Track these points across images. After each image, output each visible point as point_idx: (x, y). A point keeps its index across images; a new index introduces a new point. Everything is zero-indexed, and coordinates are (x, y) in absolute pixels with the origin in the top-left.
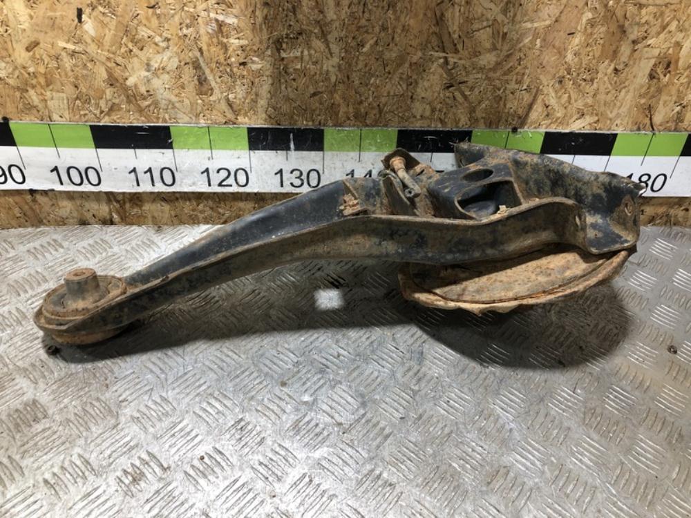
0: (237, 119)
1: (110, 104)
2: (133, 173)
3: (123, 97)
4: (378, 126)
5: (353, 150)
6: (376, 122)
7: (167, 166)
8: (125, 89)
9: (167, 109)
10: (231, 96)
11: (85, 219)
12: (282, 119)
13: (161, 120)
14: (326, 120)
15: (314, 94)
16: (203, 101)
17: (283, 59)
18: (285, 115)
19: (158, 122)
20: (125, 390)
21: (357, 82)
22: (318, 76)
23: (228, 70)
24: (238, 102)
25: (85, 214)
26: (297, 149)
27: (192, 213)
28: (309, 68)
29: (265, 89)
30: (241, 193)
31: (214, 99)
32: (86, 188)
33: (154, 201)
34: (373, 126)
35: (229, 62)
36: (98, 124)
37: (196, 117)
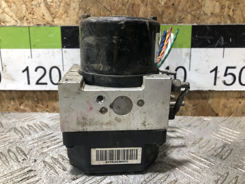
0: (53, 21)
31: (36, 3)
37: (21, 21)
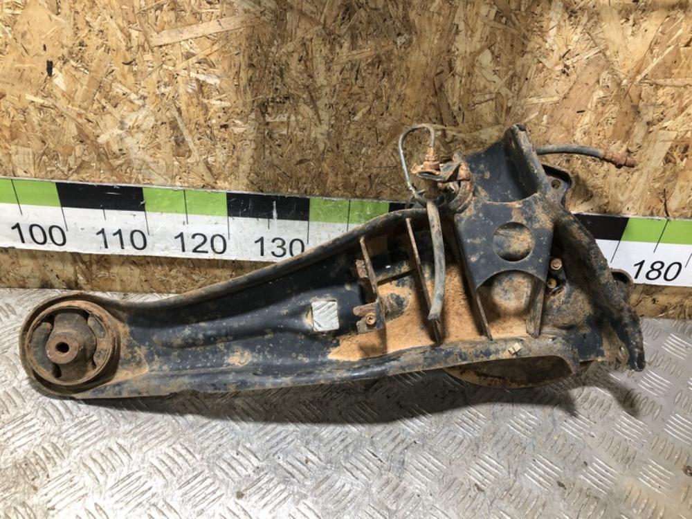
0: (216, 183)
1: (79, 161)
2: (101, 235)
3: (94, 155)
4: (369, 198)
5: (341, 220)
6: (367, 194)
7: (138, 229)
8: (97, 147)
9: (140, 170)
10: (210, 159)
11: (47, 279)
12: (266, 186)
13: (133, 181)
14: (312, 188)
15: (301, 162)
16: (180, 162)
17: (268, 124)
18: (269, 181)
19: (130, 183)
20: (57, 494)
21: (347, 151)
22: (305, 142)
23: (208, 132)
24: (218, 165)
25: (49, 274)
26: (279, 218)
27: (163, 278)
28: (296, 135)
29: (248, 153)
30: (218, 260)
31: (192, 161)
32: (49, 247)
33: (123, 264)
34: (364, 198)
35: (209, 123)
36: (65, 181)
37: (172, 179)
